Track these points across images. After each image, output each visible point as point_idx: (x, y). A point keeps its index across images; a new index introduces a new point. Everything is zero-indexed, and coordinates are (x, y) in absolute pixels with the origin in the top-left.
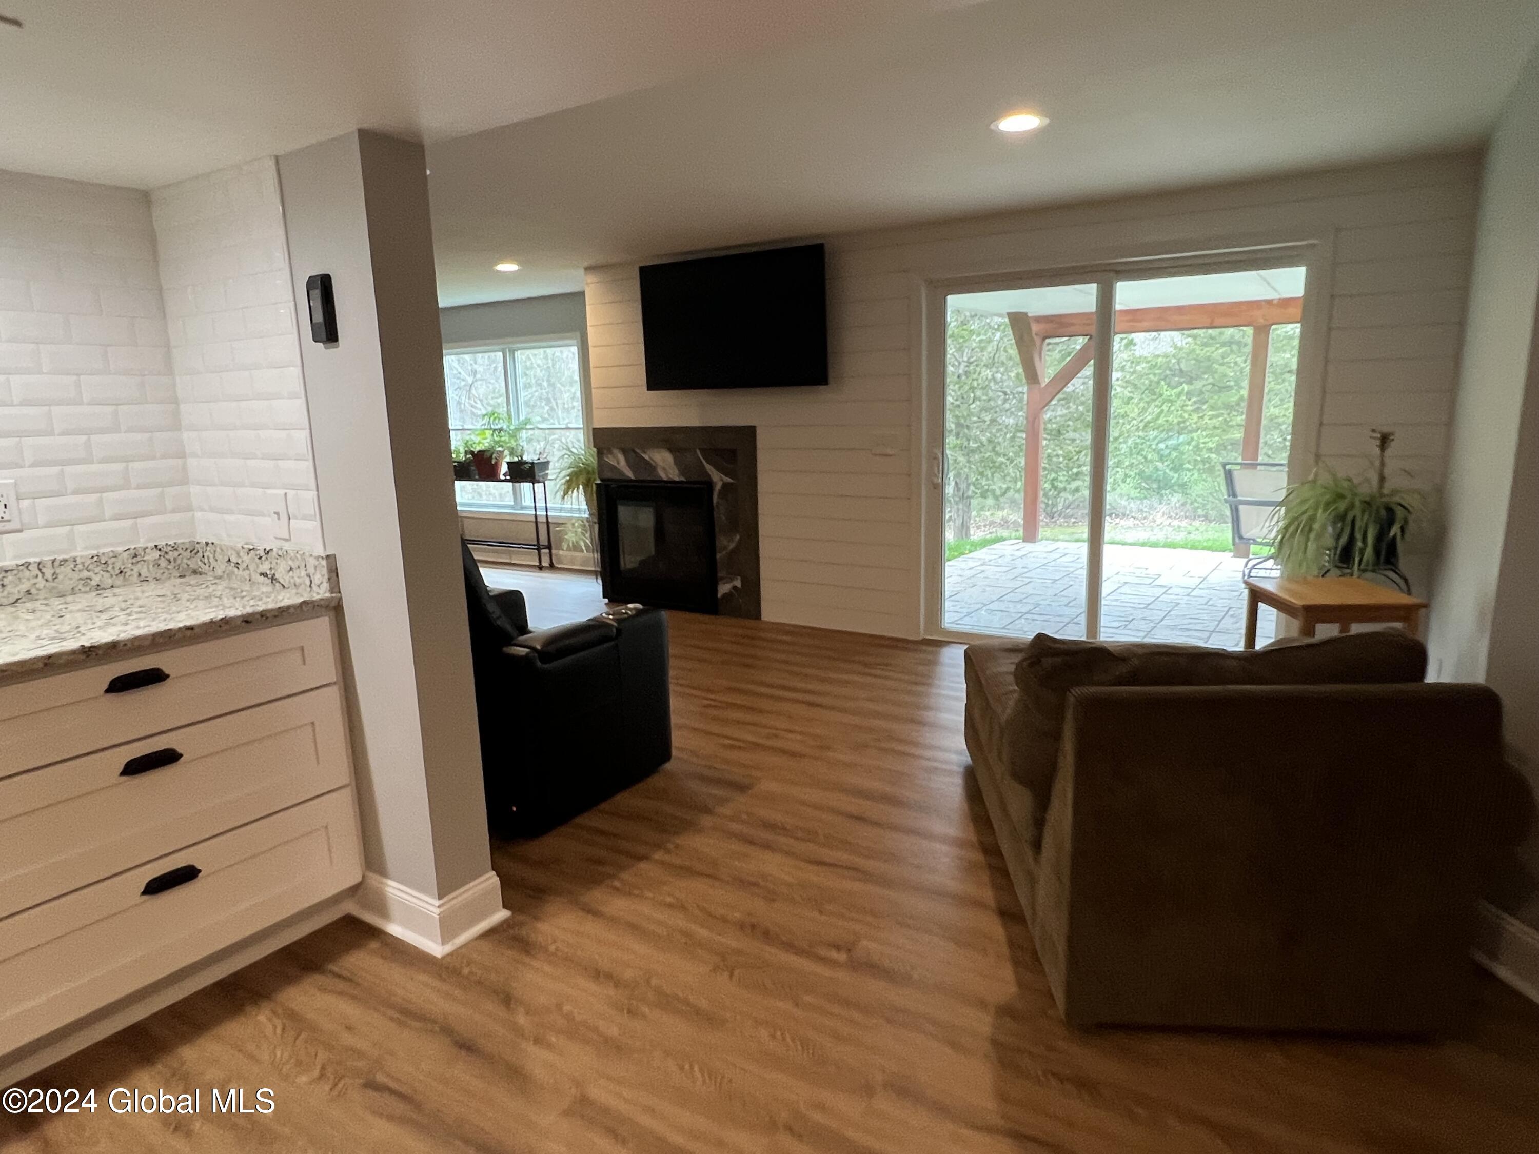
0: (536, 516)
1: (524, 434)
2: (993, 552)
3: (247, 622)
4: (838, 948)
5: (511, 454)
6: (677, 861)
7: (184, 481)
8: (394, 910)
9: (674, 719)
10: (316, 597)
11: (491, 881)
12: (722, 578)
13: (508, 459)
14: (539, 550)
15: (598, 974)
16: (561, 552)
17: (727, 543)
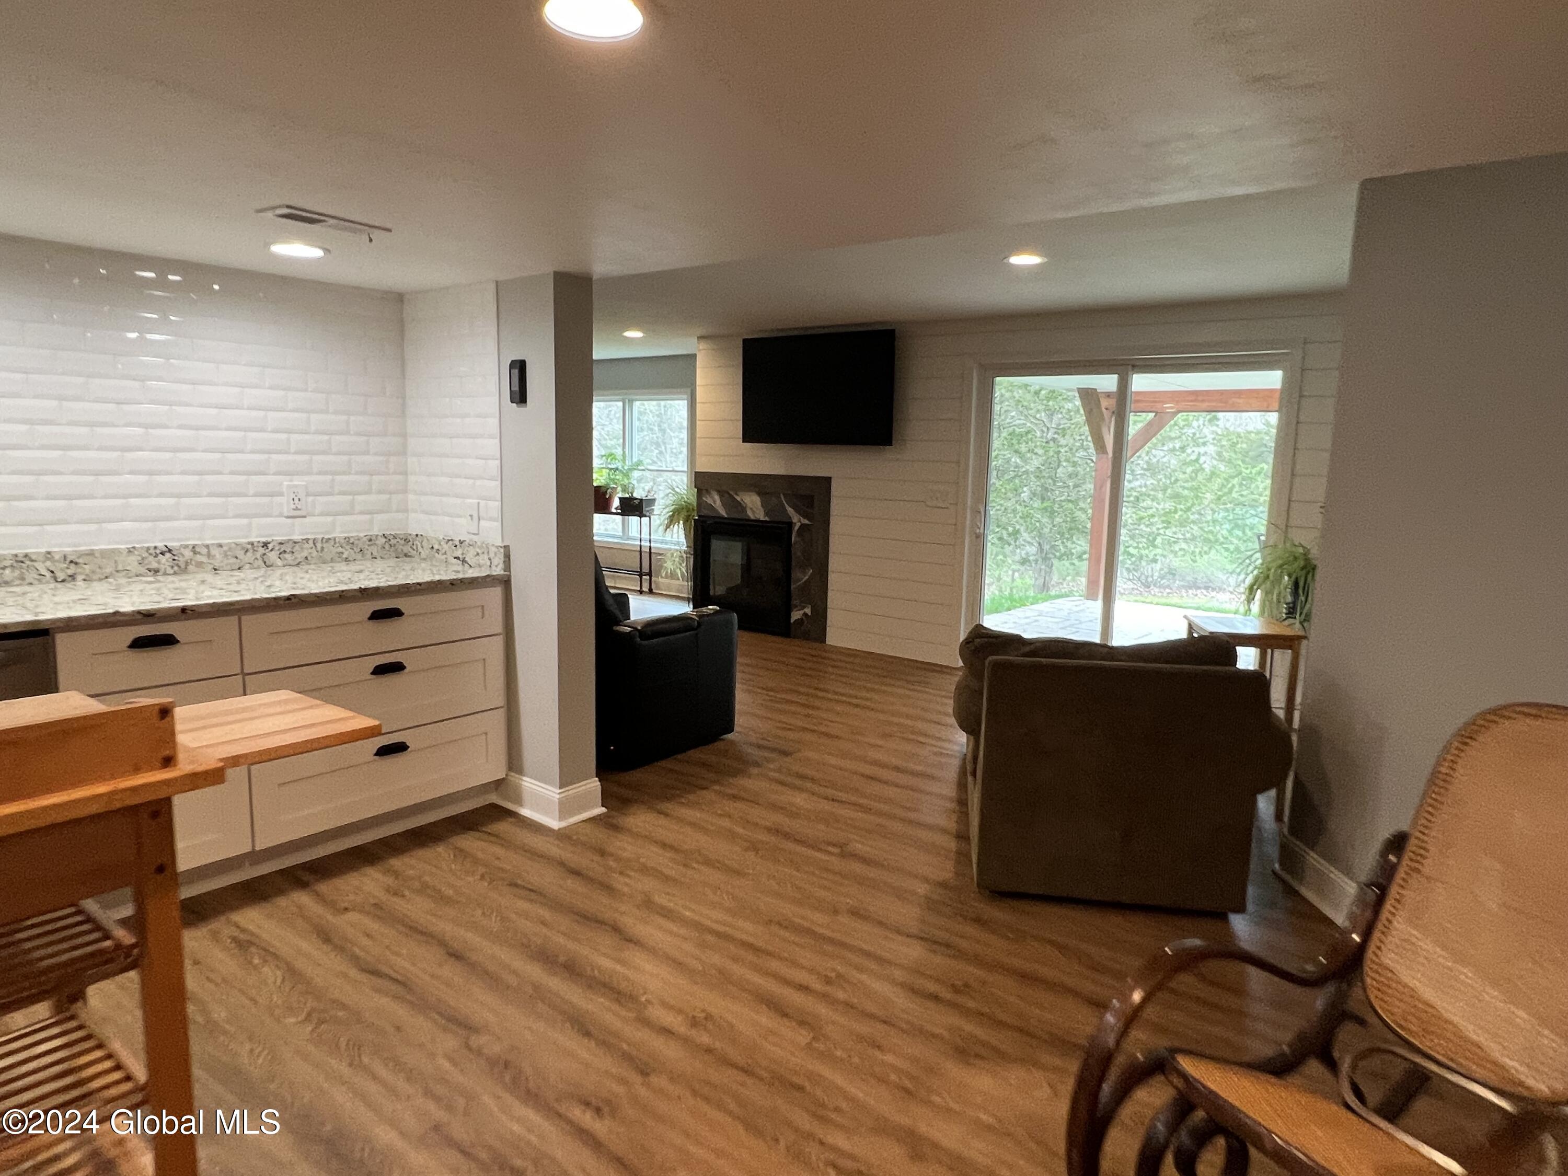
0: (641, 546)
1: (636, 474)
2: (1053, 605)
3: (452, 584)
4: (834, 845)
5: (624, 491)
6: (730, 791)
7: (405, 491)
8: (526, 797)
9: (737, 707)
10: (494, 574)
11: (594, 784)
12: (796, 606)
13: (620, 495)
14: (641, 576)
15: (664, 845)
16: (660, 580)
17: (801, 577)
